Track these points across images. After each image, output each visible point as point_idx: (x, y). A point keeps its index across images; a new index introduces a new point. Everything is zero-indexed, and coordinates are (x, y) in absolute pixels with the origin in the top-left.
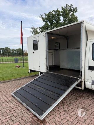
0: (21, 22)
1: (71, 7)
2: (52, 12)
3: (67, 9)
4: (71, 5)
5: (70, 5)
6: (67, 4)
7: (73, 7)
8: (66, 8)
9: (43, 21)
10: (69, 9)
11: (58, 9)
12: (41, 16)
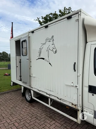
0: (12, 23)
1: (69, 10)
2: (50, 14)
3: (66, 12)
4: (70, 8)
5: (68, 9)
6: (65, 7)
7: (71, 10)
8: (64, 12)
9: (40, 25)
10: (67, 12)
11: (56, 12)
12: (37, 19)
